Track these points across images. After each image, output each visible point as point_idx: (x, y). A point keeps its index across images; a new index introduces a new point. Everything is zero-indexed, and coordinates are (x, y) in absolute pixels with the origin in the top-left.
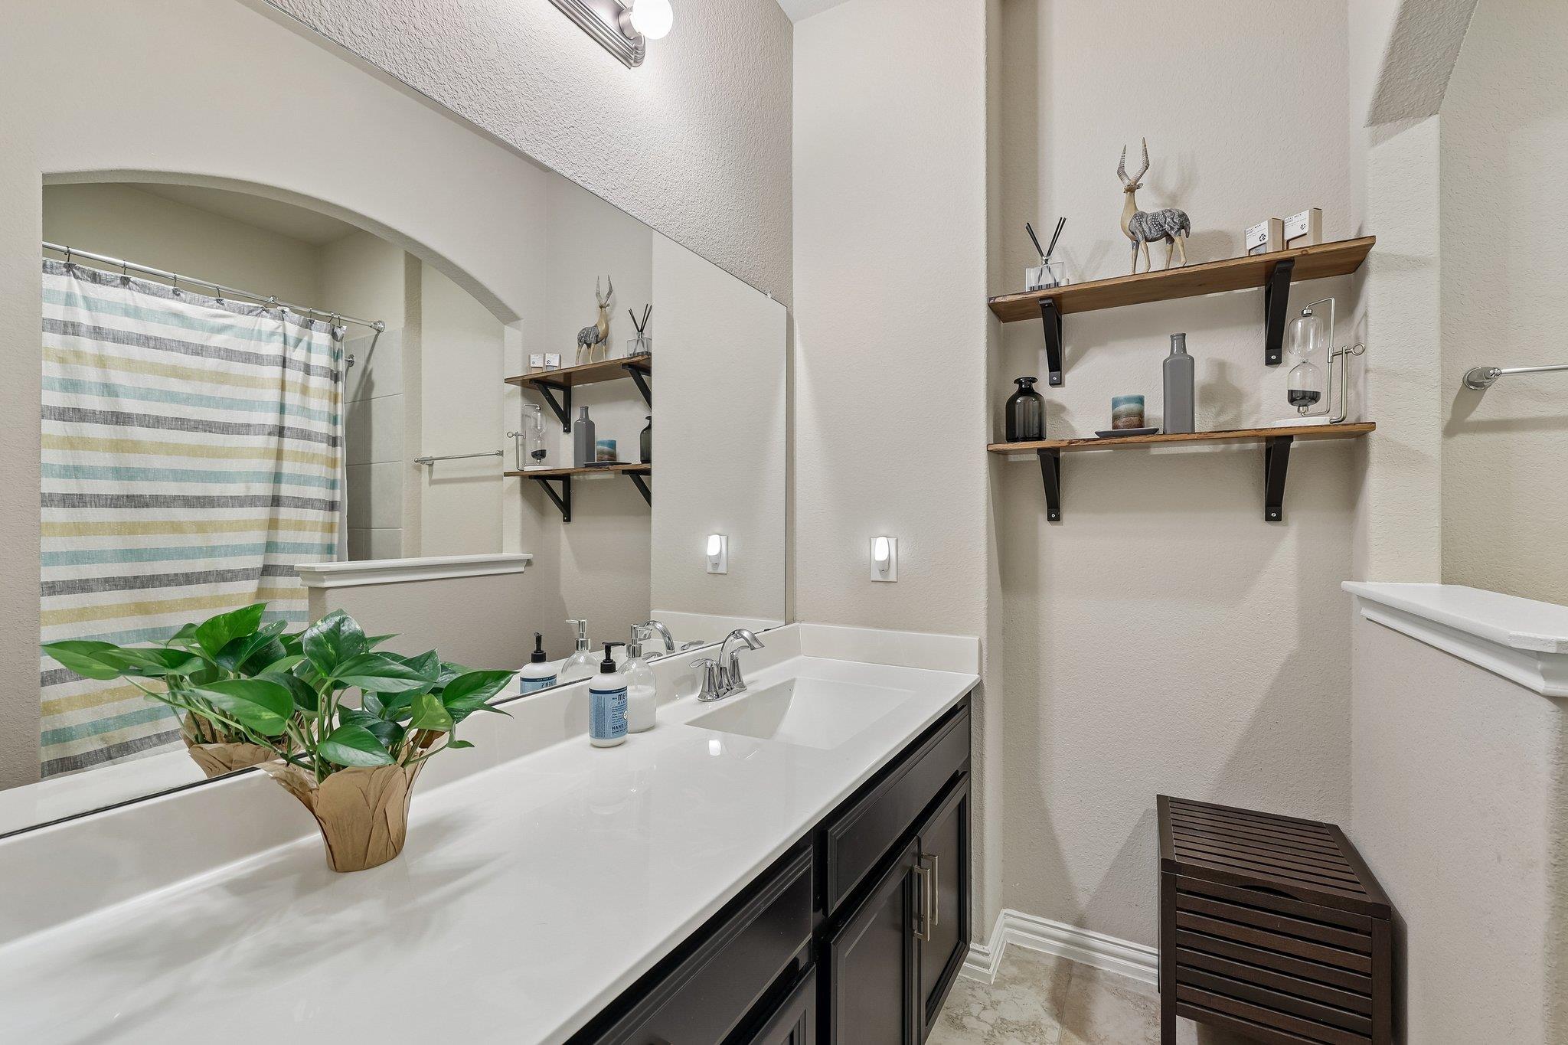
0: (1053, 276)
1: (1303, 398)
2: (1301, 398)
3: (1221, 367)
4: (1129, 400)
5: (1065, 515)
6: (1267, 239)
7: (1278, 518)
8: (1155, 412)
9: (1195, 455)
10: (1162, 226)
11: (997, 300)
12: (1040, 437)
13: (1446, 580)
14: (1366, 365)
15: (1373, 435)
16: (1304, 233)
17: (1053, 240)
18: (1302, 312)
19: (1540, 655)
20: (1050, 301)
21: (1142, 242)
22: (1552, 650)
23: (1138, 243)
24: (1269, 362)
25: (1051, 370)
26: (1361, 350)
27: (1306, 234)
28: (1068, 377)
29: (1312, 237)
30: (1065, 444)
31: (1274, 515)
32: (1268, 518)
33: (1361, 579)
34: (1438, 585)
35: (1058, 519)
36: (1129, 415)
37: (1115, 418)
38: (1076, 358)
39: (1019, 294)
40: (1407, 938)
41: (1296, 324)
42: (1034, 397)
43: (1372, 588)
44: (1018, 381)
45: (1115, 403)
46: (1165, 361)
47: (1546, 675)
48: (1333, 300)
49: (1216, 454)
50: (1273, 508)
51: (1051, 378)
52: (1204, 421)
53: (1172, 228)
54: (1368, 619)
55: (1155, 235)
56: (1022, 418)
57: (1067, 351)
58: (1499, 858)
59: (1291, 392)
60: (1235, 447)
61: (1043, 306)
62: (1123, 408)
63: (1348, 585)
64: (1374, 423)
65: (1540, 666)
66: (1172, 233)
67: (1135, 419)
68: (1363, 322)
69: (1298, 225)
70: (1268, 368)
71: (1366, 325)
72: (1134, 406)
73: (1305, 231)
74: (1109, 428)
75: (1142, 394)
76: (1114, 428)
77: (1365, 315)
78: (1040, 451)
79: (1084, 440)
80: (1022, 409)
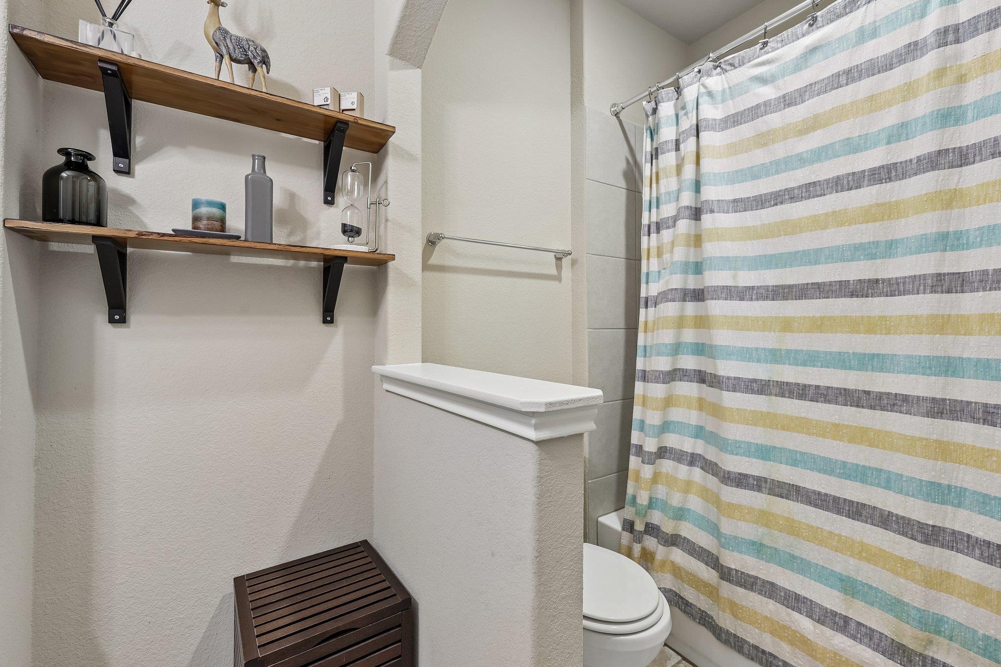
0: (119, 45)
1: (351, 231)
2: (350, 231)
3: (292, 197)
4: (210, 204)
5: (133, 317)
6: (329, 101)
7: (332, 322)
8: (236, 222)
9: (270, 267)
10: (245, 51)
11: (26, 33)
12: (99, 222)
13: (424, 361)
14: (386, 217)
15: (391, 264)
16: (353, 108)
17: (120, 6)
18: (351, 167)
19: (533, 414)
20: (114, 68)
21: (226, 57)
22: (543, 410)
23: (222, 56)
24: (326, 202)
25: (116, 154)
26: (388, 203)
27: (354, 110)
28: (139, 169)
29: (359, 111)
30: (132, 235)
31: (329, 319)
32: (325, 321)
33: (383, 364)
34: (421, 364)
35: (123, 320)
36: (209, 218)
37: (196, 219)
38: (149, 152)
39: (67, 40)
40: (418, 613)
41: (347, 176)
42: (90, 176)
43: (391, 368)
44: (64, 151)
45: (196, 204)
46: (247, 177)
47: (537, 427)
48: (371, 164)
49: (287, 267)
50: (328, 314)
51: (115, 164)
52: (280, 237)
53: (255, 57)
54: (387, 391)
55: (240, 57)
56: (70, 197)
57: (138, 141)
58: (493, 555)
59: (344, 225)
60: (302, 263)
61: (104, 71)
62: (204, 210)
63: (375, 368)
64: (394, 255)
65: (533, 421)
66: (255, 62)
67: (217, 224)
68: (384, 186)
69: (349, 101)
70: (325, 206)
71: (387, 188)
72: (216, 211)
73: (354, 107)
74: (189, 227)
75: (223, 201)
76: (194, 228)
77: (386, 182)
78: (95, 239)
79: (158, 234)
80: (70, 186)
